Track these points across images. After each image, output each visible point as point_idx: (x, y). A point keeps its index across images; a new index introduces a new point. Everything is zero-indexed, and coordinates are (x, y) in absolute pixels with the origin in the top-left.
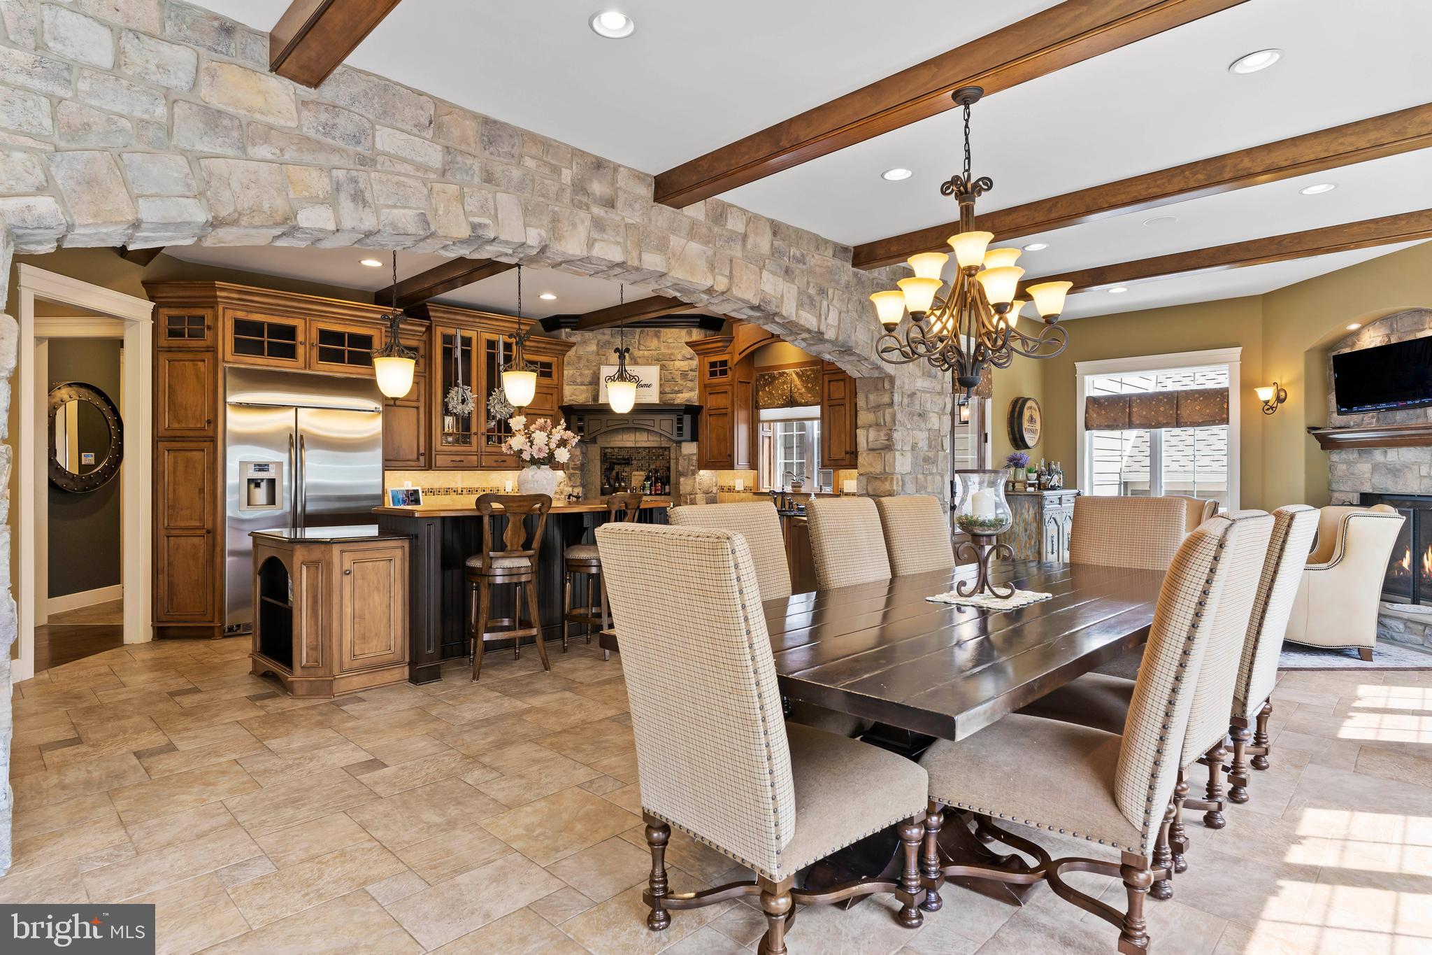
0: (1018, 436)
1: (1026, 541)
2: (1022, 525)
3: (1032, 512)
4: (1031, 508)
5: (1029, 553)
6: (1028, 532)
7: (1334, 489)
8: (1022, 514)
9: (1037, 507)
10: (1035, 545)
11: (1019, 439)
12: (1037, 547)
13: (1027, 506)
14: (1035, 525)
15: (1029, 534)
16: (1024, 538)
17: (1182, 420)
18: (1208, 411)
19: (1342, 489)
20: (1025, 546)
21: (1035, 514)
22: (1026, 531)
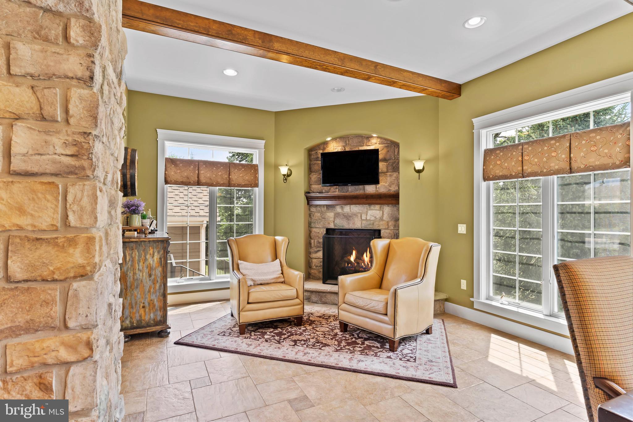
0: (129, 183)
1: (150, 287)
2: (146, 271)
3: (157, 257)
4: (156, 254)
5: (153, 297)
6: (153, 277)
7: (312, 227)
8: (146, 259)
9: (162, 252)
10: (160, 289)
11: (129, 186)
12: (162, 291)
13: (151, 251)
14: (160, 269)
15: (154, 279)
16: (147, 283)
17: (233, 183)
18: (247, 178)
19: (318, 226)
20: (149, 291)
21: (160, 258)
22: (150, 276)
